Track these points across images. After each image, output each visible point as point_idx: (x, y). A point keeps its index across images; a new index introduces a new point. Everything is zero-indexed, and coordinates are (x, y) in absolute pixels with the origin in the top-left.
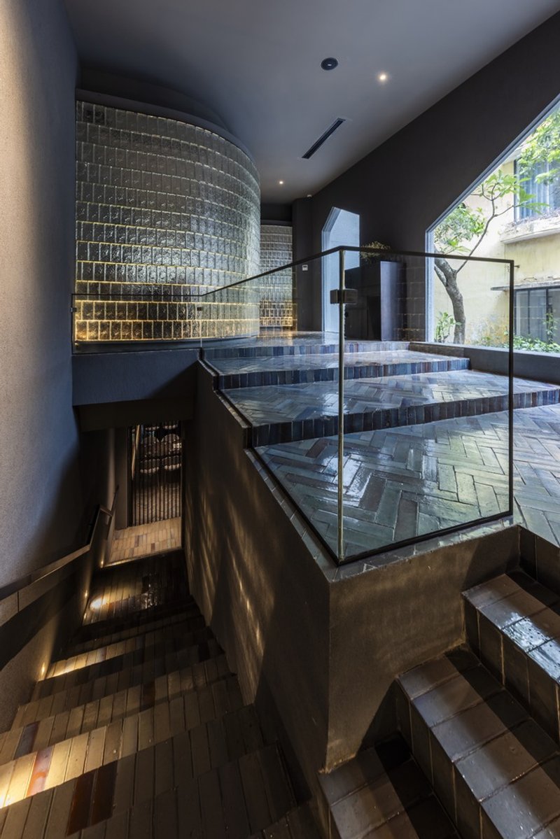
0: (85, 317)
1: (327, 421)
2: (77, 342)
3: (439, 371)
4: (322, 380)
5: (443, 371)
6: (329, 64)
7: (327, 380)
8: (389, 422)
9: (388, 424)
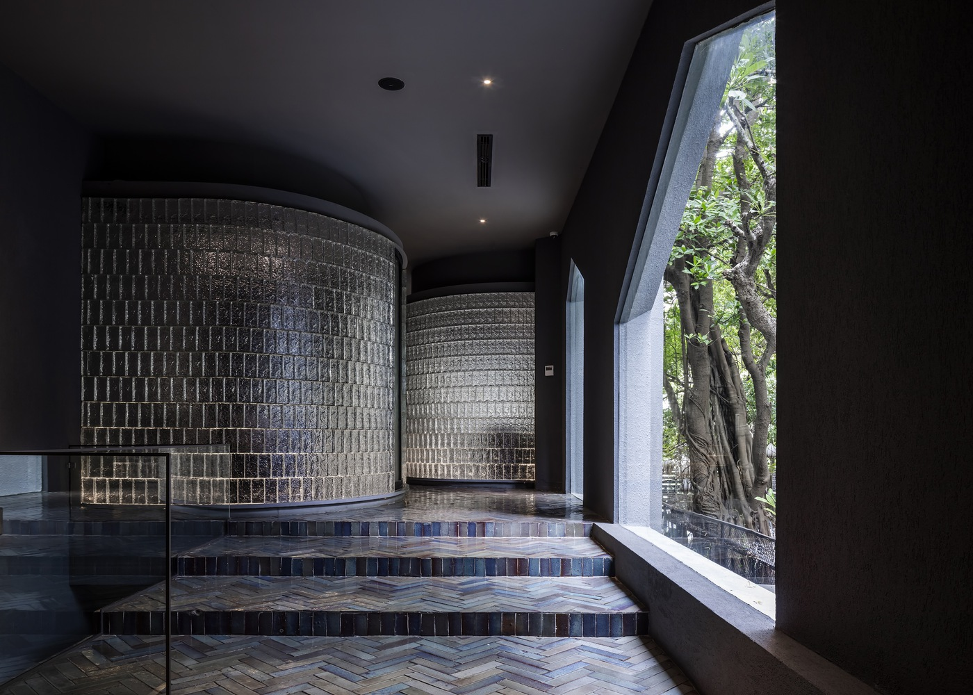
0: (93, 474)
1: (195, 616)
2: (83, 505)
3: (542, 575)
4: (327, 574)
5: (552, 574)
6: (392, 84)
7: (334, 574)
8: (283, 628)
9: (282, 631)
